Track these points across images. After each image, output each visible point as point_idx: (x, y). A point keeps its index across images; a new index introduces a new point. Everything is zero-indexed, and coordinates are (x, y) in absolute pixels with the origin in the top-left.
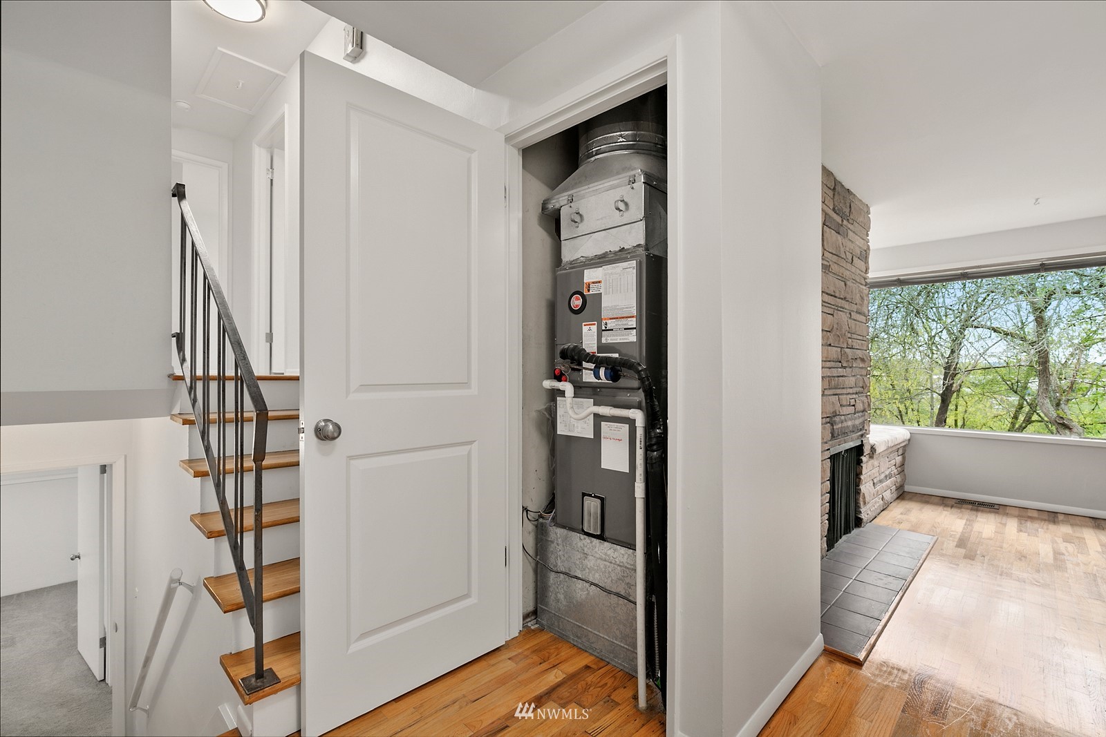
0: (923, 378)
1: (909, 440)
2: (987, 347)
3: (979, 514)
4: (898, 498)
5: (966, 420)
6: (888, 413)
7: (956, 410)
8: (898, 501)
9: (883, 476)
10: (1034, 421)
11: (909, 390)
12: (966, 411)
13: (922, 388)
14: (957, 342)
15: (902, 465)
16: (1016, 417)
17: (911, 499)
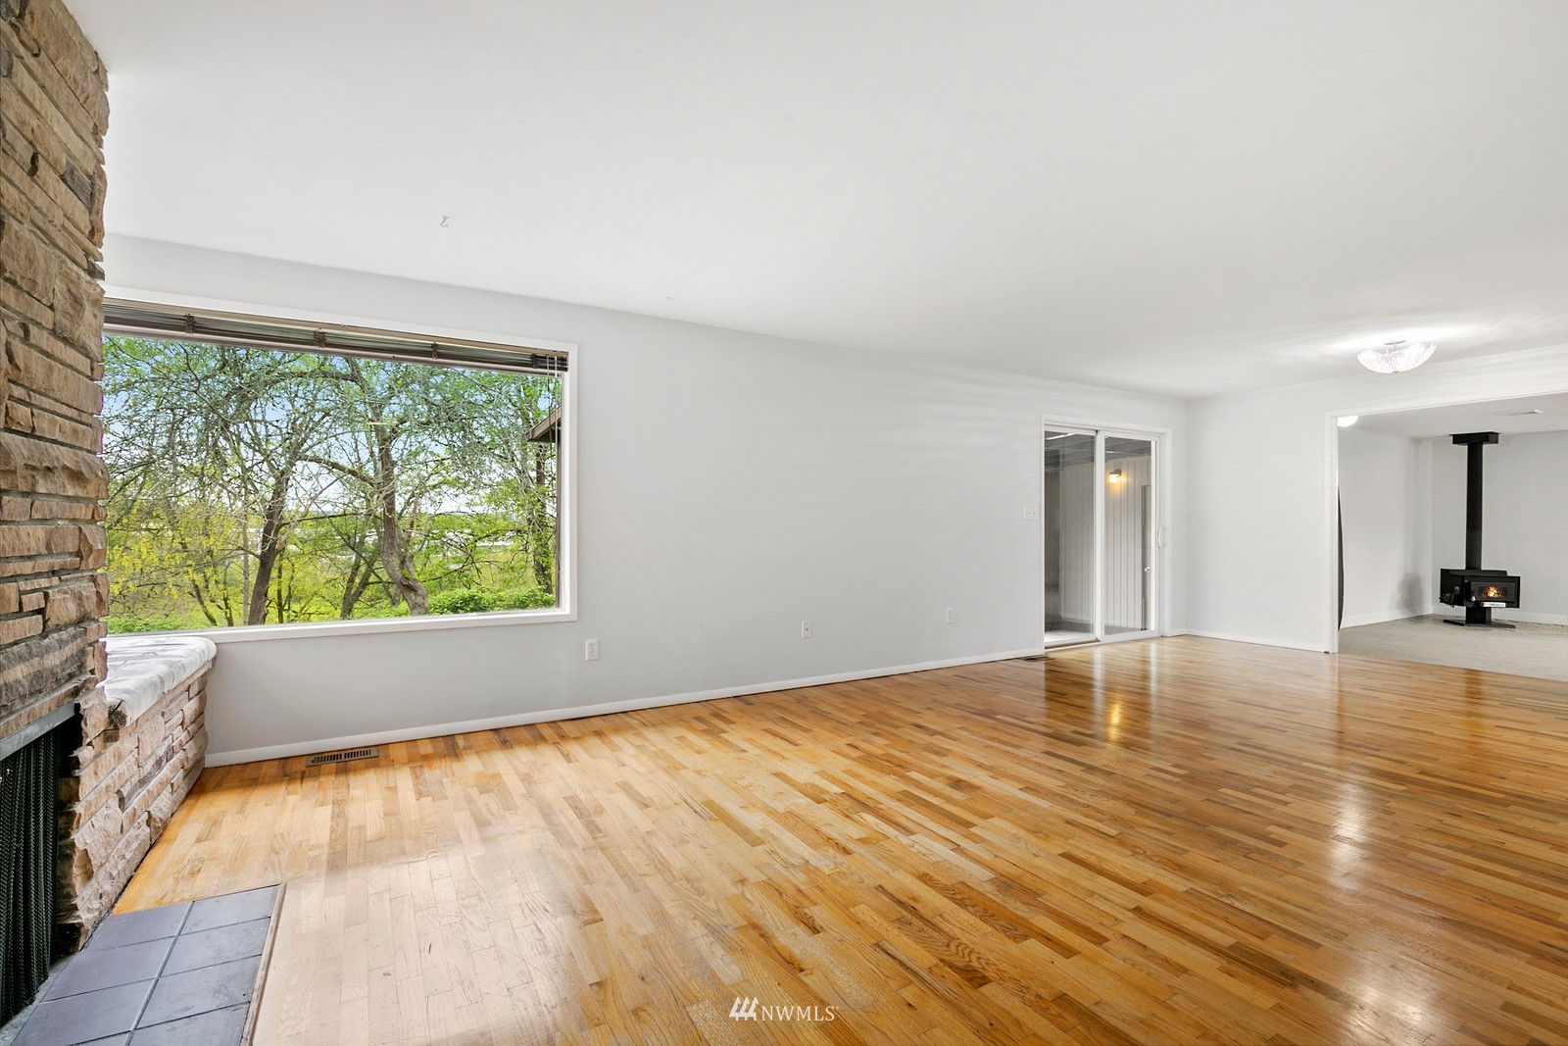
0: (232, 530)
1: (214, 659)
2: (320, 489)
3: (352, 779)
4: (189, 795)
5: (293, 588)
6: (174, 591)
7: (280, 577)
8: (189, 802)
9: (149, 766)
10: (372, 583)
11: (210, 552)
12: (292, 578)
13: (230, 547)
14: (282, 479)
15: (200, 713)
16: (351, 581)
17: (219, 787)
